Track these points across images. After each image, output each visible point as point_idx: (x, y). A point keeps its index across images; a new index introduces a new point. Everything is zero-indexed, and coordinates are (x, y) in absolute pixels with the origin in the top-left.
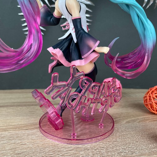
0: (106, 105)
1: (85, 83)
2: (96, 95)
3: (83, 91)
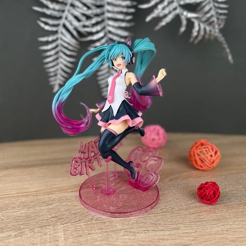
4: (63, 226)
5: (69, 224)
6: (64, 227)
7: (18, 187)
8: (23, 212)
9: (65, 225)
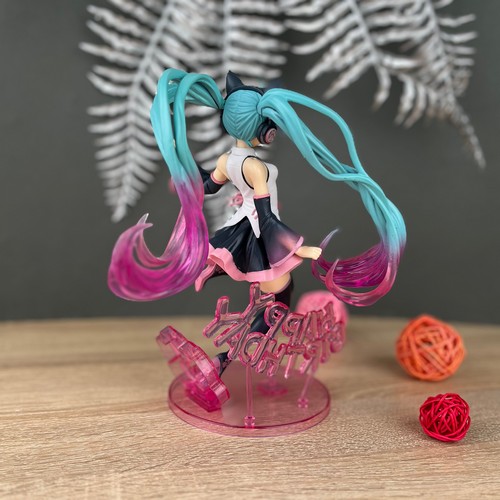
0: (314, 358)
1: (276, 315)
2: (294, 338)
3: (272, 330)
4: (121, 475)
5: (136, 472)
6: (123, 477)
7: (28, 401)
8: (33, 446)
9: (126, 474)
